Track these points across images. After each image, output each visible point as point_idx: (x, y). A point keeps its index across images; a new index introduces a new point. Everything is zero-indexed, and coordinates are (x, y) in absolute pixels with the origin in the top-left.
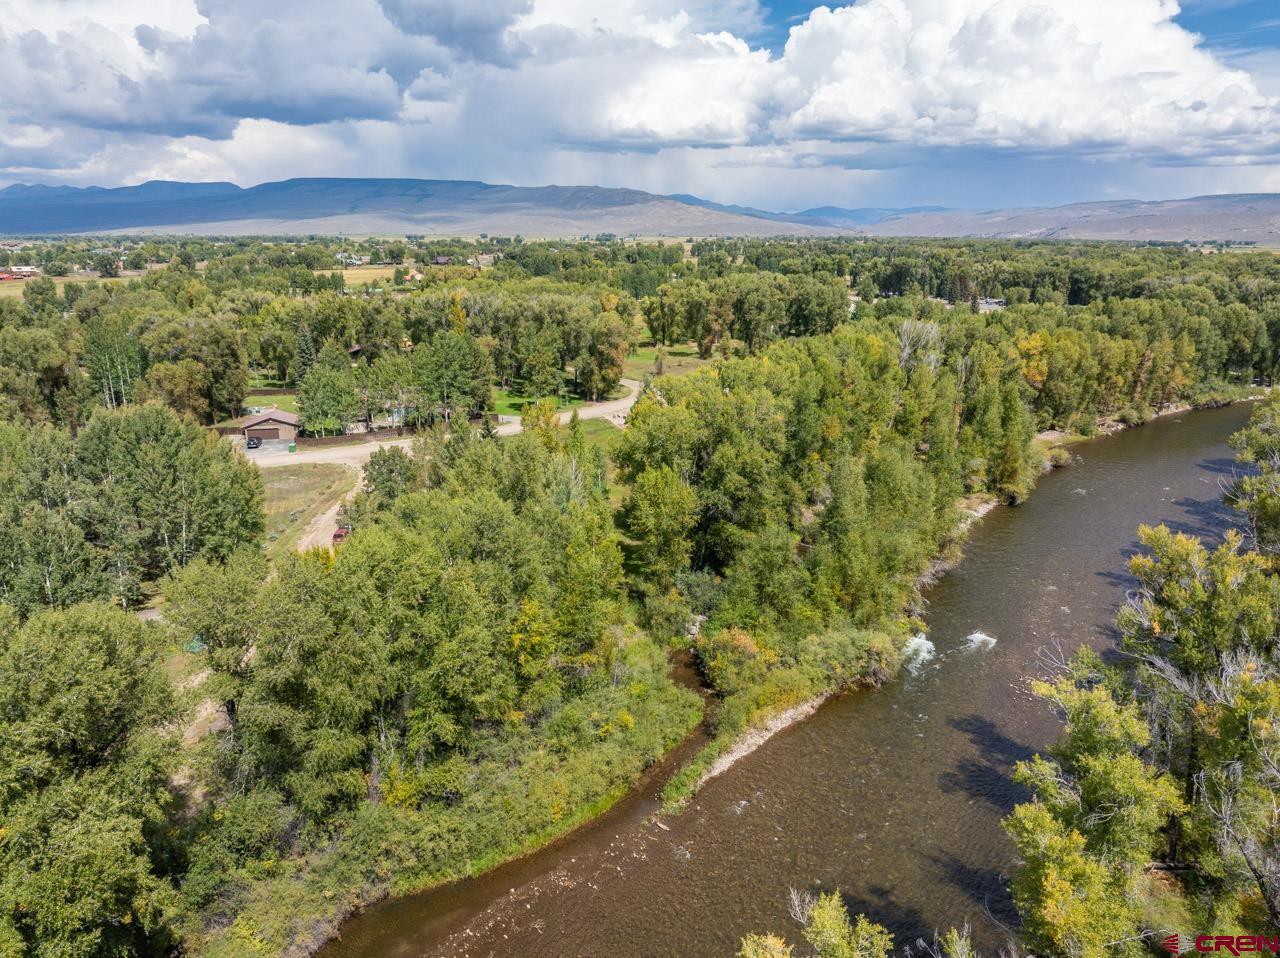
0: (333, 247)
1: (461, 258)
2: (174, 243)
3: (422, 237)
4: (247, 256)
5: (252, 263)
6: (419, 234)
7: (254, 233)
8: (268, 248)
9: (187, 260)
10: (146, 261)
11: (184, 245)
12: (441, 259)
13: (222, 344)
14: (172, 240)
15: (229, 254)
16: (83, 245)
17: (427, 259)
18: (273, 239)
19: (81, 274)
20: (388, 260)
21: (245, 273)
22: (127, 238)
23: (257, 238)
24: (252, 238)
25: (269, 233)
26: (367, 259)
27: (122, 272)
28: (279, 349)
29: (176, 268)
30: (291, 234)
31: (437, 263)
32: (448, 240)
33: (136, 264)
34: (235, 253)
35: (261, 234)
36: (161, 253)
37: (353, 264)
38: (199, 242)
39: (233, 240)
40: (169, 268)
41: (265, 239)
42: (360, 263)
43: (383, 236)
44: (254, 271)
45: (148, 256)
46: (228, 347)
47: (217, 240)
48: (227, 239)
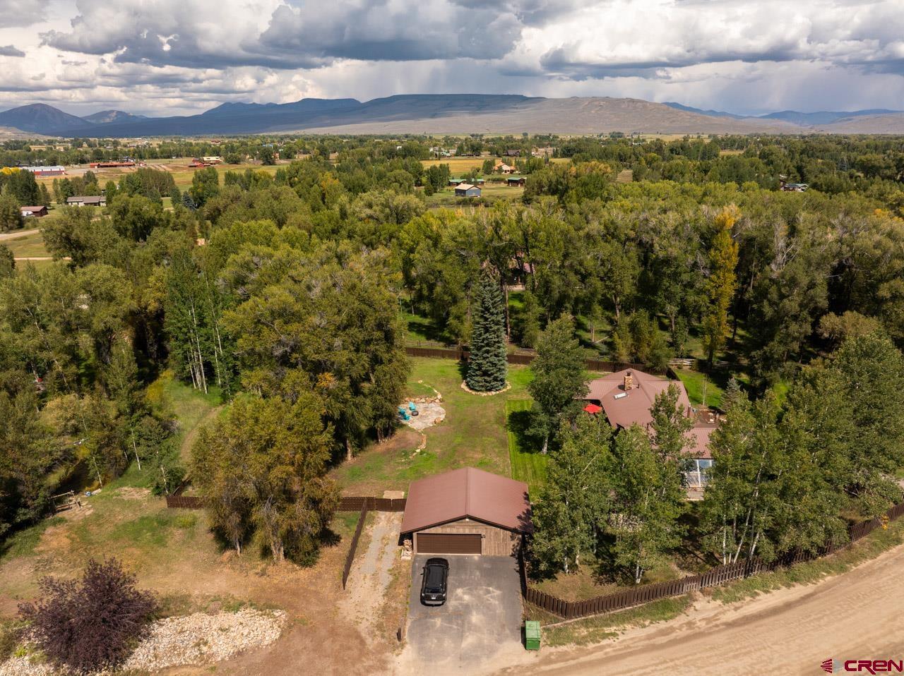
0: (426, 143)
1: (527, 151)
2: (317, 139)
3: (482, 135)
4: (367, 150)
5: (371, 155)
6: (480, 134)
7: (368, 133)
8: (380, 143)
9: (324, 152)
10: (296, 153)
11: (322, 141)
12: (511, 152)
13: (370, 322)
14: (315, 137)
15: (353, 148)
16: (258, 141)
17: (501, 152)
18: (381, 137)
19: (249, 163)
20: (469, 153)
21: (368, 163)
22: (288, 136)
23: (370, 136)
24: (367, 136)
25: (378, 133)
26: (453, 151)
27: (278, 161)
28: (438, 289)
29: (316, 159)
30: (392, 134)
31: (508, 155)
32: (503, 137)
33: (288, 156)
34: (357, 147)
35: (373, 133)
36: (307, 147)
37: (444, 156)
38: (333, 139)
39: (355, 137)
40: (311, 158)
41: (376, 137)
42: (448, 155)
43: (455, 135)
44: (374, 161)
45: (297, 149)
46: (380, 326)
47: (344, 137)
48: (351, 137)
